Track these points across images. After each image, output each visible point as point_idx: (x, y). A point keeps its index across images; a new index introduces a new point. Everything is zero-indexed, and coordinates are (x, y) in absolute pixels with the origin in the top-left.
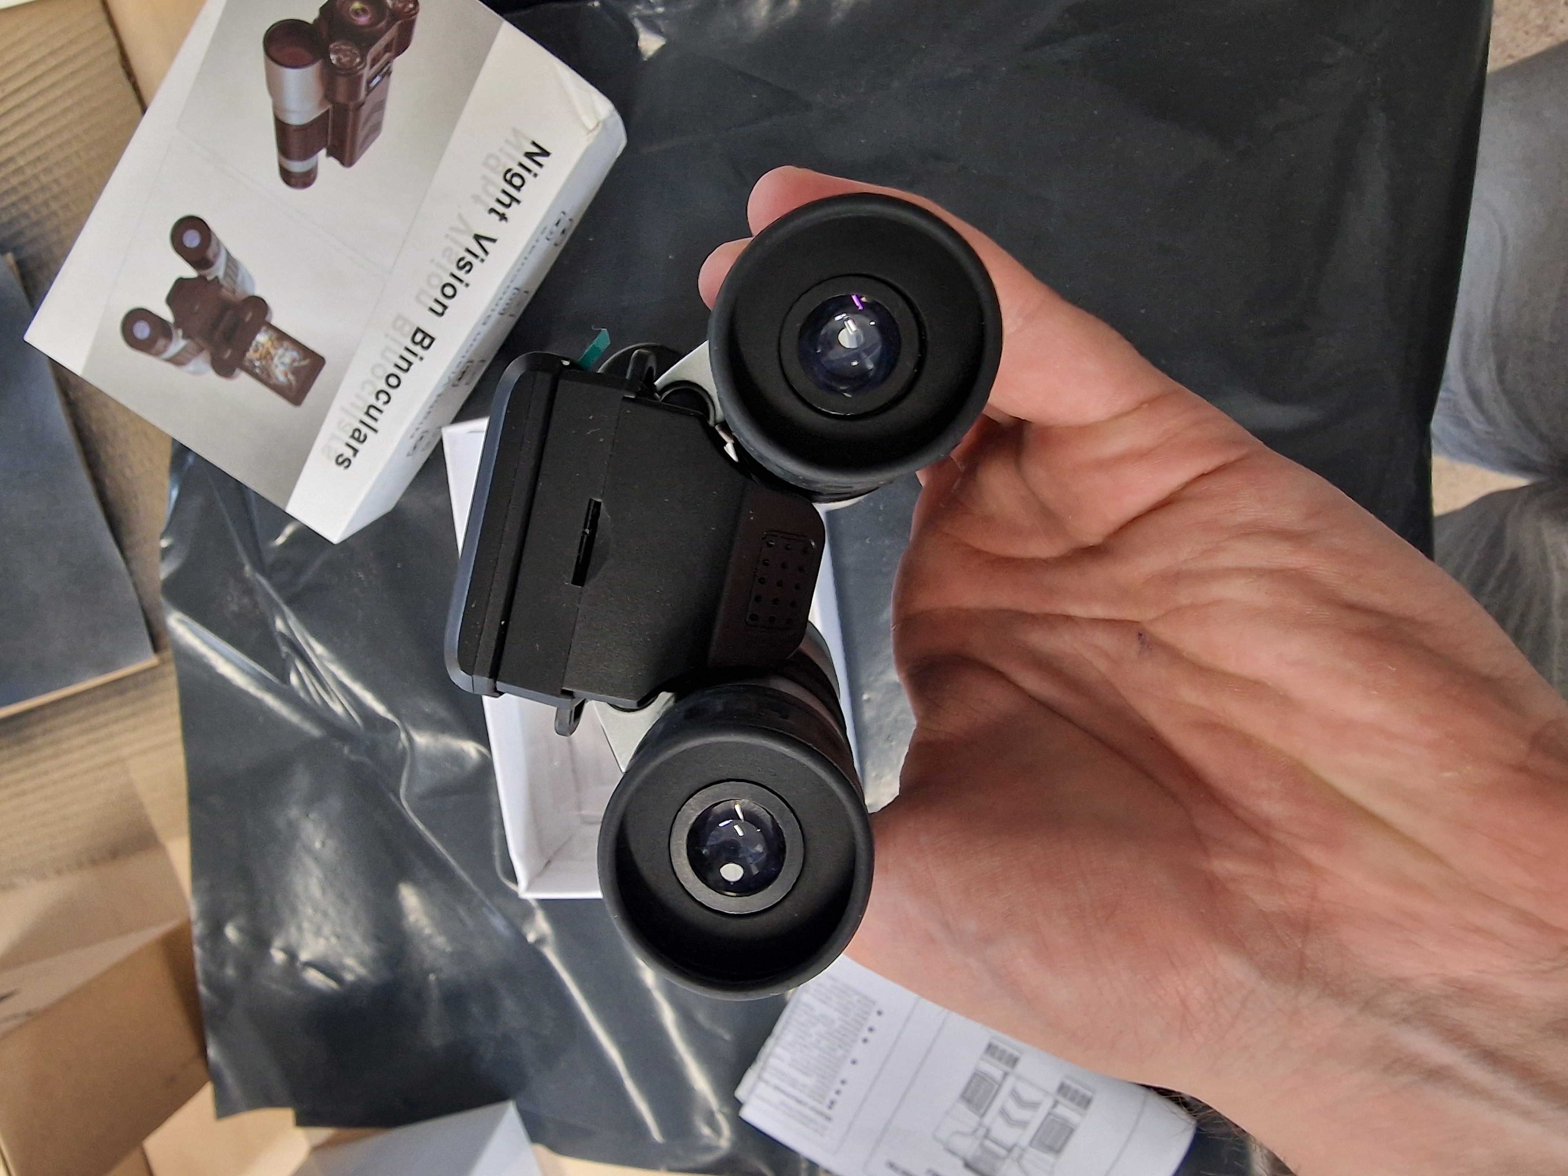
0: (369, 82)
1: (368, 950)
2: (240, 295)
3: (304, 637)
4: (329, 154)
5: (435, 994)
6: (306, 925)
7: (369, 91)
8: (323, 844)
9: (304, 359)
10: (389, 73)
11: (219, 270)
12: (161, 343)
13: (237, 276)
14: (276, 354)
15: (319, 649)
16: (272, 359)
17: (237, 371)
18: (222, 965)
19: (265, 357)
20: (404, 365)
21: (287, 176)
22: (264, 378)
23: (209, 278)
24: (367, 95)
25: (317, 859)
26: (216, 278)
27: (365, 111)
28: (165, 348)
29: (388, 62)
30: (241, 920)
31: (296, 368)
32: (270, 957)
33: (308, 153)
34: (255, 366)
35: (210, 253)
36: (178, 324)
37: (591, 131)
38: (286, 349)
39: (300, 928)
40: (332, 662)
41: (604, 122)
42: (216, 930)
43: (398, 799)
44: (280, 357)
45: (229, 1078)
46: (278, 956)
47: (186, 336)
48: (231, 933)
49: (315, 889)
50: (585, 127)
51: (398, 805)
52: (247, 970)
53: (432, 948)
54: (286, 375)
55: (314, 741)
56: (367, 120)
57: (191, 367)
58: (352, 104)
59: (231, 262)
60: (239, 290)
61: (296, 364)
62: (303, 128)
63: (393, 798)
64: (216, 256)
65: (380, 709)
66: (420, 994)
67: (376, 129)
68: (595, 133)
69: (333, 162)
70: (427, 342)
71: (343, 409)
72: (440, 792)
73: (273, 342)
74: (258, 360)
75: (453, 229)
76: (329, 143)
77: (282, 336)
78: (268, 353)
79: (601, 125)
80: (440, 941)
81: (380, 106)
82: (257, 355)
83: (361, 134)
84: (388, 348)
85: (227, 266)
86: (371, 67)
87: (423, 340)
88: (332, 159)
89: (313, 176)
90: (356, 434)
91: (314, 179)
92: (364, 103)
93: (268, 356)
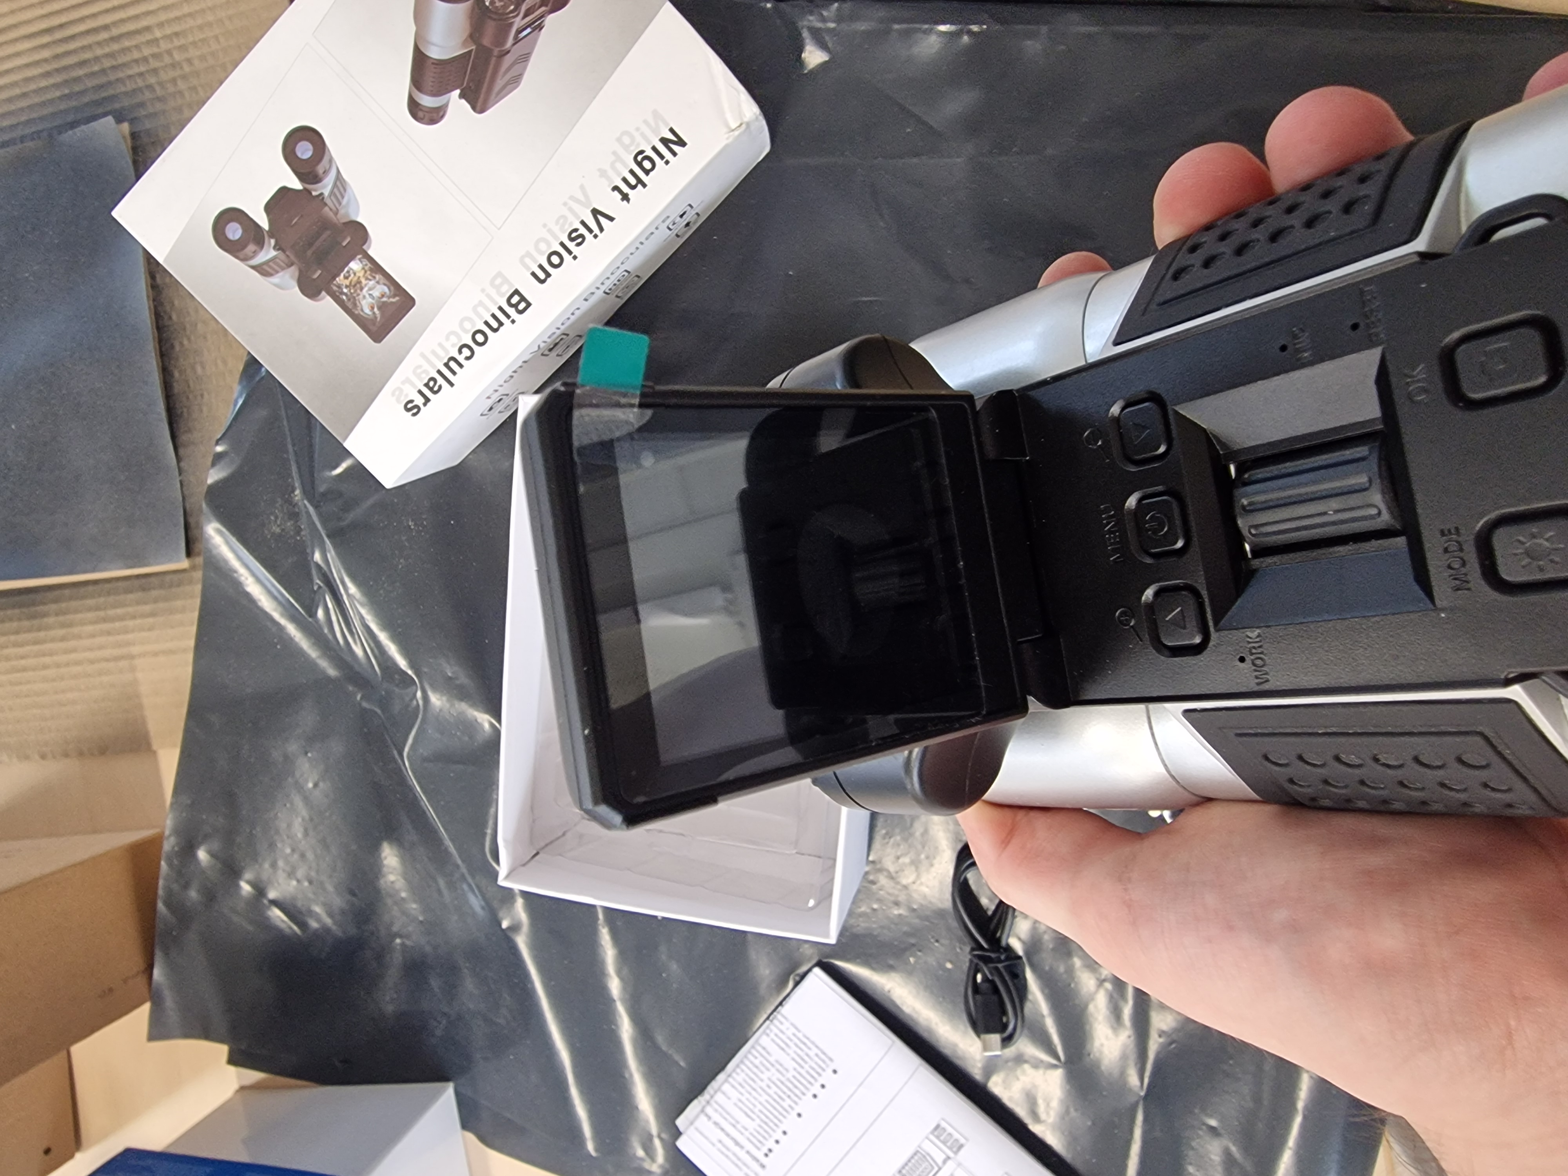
0: (519, 31)
1: (338, 902)
2: (342, 218)
3: (339, 572)
4: (462, 96)
5: (397, 959)
6: (281, 863)
7: (517, 41)
8: (316, 785)
9: (394, 296)
10: (541, 27)
11: (325, 188)
12: (251, 247)
13: (343, 197)
14: (366, 285)
15: (353, 589)
16: (362, 289)
17: (324, 293)
18: (186, 886)
19: (355, 286)
20: (495, 325)
21: (414, 108)
22: (349, 308)
23: (314, 193)
24: (514, 44)
25: (306, 799)
26: (322, 194)
27: (508, 60)
28: (255, 253)
29: (542, 17)
30: (216, 845)
31: (384, 303)
32: (238, 887)
33: (441, 90)
34: (342, 293)
35: (320, 169)
36: (272, 233)
37: (733, 130)
38: (378, 282)
39: (274, 865)
40: (362, 605)
41: (748, 125)
42: (188, 849)
43: (401, 754)
44: (370, 289)
45: (169, 1001)
46: (246, 888)
47: (277, 247)
48: (202, 855)
49: (298, 831)
50: (727, 125)
51: (400, 761)
52: (210, 896)
53: (404, 913)
54: (373, 308)
55: (329, 679)
56: (509, 69)
57: (276, 279)
58: (496, 50)
59: (340, 182)
60: (342, 212)
61: (385, 299)
62: (440, 63)
63: (395, 753)
64: (326, 172)
65: (402, 663)
66: (380, 956)
67: (516, 80)
68: (737, 133)
69: (465, 104)
70: (522, 306)
71: (423, 355)
72: (444, 758)
73: (366, 272)
74: (347, 287)
75: (572, 198)
76: (465, 85)
77: (376, 268)
78: (360, 282)
79: (744, 126)
80: (413, 907)
81: (525, 58)
82: (347, 282)
83: (499, 83)
84: (481, 303)
85: (335, 185)
86: (524, 18)
87: (519, 303)
88: (463, 101)
89: (441, 114)
90: (431, 384)
91: (442, 117)
92: (508, 52)
93: (358, 286)
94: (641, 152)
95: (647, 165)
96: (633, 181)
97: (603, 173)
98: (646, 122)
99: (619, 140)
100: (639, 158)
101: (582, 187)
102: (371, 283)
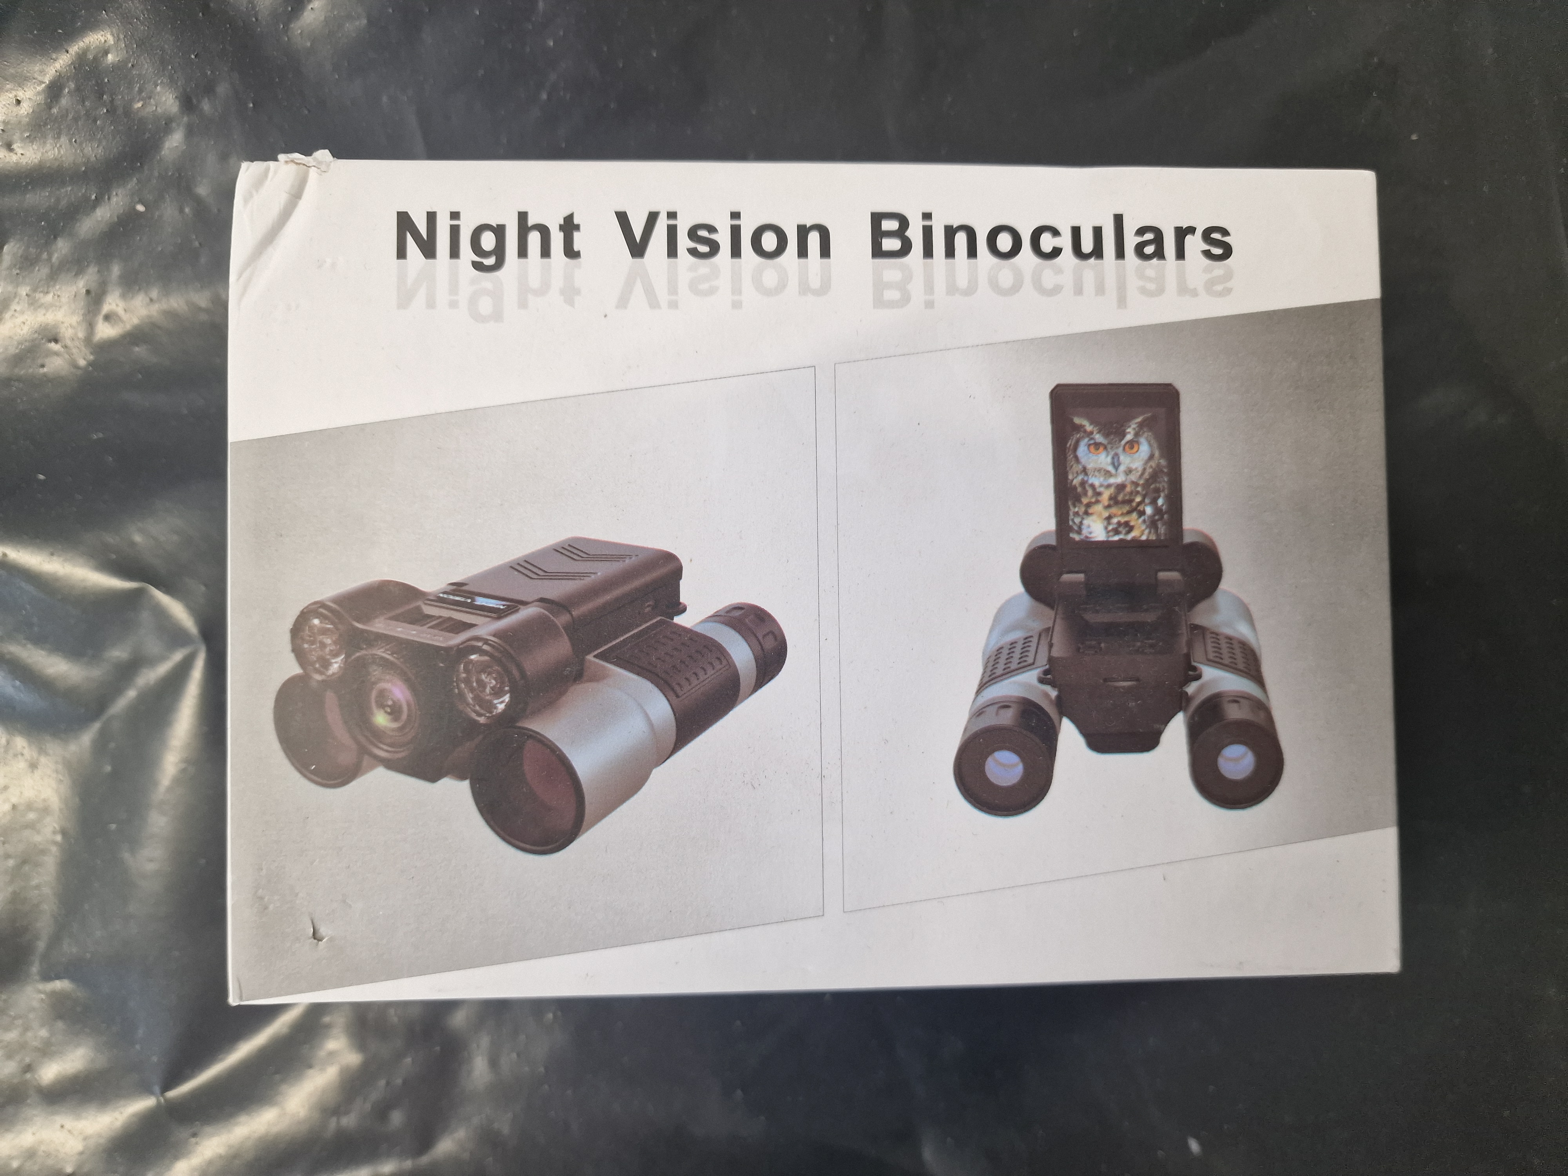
2: (1047, 617)
4: (677, 607)
7: (514, 605)
9: (1079, 428)
10: (458, 587)
11: (1027, 684)
12: (1234, 713)
13: (1013, 644)
14: (1109, 486)
16: (1121, 487)
17: (1188, 539)
19: (1124, 502)
20: (961, 239)
21: (771, 661)
23: (1053, 693)
24: (524, 603)
26: (1041, 681)
27: (556, 590)
28: (1238, 698)
29: (439, 600)
31: (1106, 435)
33: (703, 647)
34: (1158, 511)
35: (1007, 718)
36: (1180, 702)
38: (1085, 471)
44: (1108, 474)
54: (1132, 444)
57: (1242, 630)
58: (561, 620)
59: (995, 671)
60: (1037, 626)
62: (664, 684)
64: (1003, 704)
69: (687, 592)
70: (889, 225)
71: (1122, 301)
73: (1089, 505)
75: (654, 303)
76: (658, 619)
81: (525, 567)
83: (602, 571)
84: (952, 289)
85: (1008, 673)
86: (471, 626)
87: (890, 234)
88: (684, 597)
89: (737, 613)
90: (1149, 250)
91: (738, 608)
92: (542, 600)
93: (1120, 498)
94: (477, 266)
95: (488, 241)
96: (534, 238)
97: (570, 293)
98: (431, 304)
99: (497, 316)
100: (490, 261)
101: (623, 302)
102: (1096, 480)
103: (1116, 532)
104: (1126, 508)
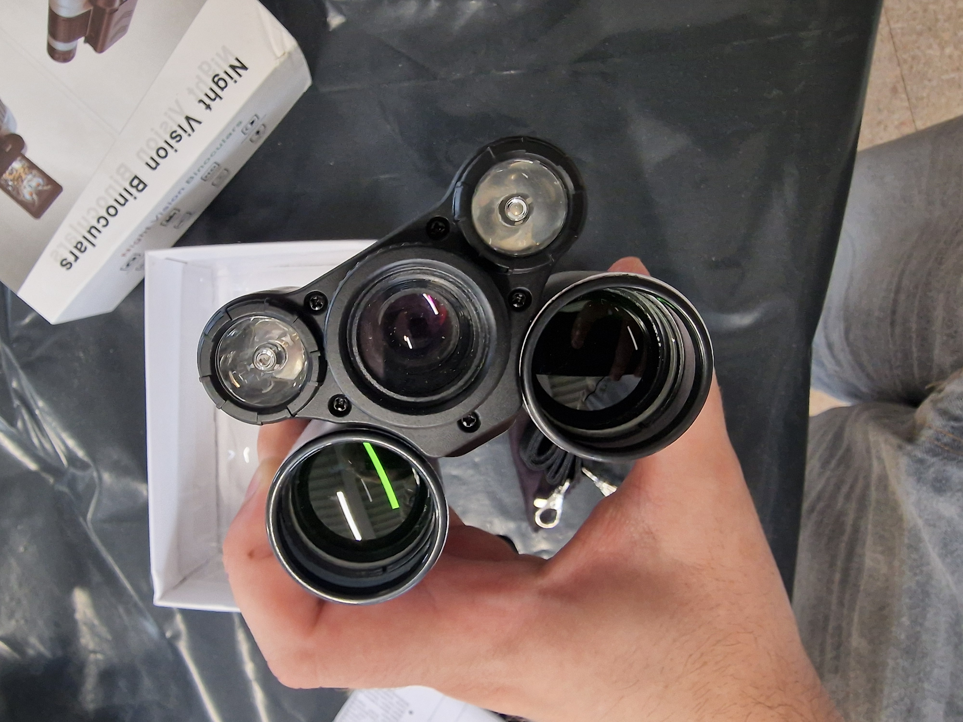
2: (5, 132)
4: (86, 41)
7: (122, 2)
9: (47, 185)
13: (4, 117)
14: (25, 179)
16: (22, 181)
19: (18, 179)
20: (122, 201)
21: (52, 51)
22: (15, 195)
24: (121, 5)
27: (117, 15)
31: (39, 190)
33: (70, 38)
34: (8, 185)
37: (279, 58)
38: (34, 176)
41: (289, 53)
43: (85, 521)
44: (29, 181)
50: (275, 54)
51: (84, 525)
54: (31, 195)
55: (32, 473)
56: (118, 22)
58: (108, 9)
60: (4, 128)
61: (40, 188)
62: (69, 20)
63: (81, 520)
65: (81, 454)
67: (122, 28)
68: (282, 59)
69: (88, 47)
70: (141, 187)
71: (71, 226)
72: (118, 518)
73: (24, 170)
74: (11, 180)
75: (170, 109)
76: (87, 34)
77: (32, 166)
78: (20, 177)
79: (286, 54)
81: (129, 14)
82: (11, 177)
83: (112, 32)
84: (111, 187)
87: (138, 185)
88: (87, 45)
89: (71, 55)
90: (79, 246)
91: (73, 57)
92: (118, 9)
93: (20, 179)
94: (217, 75)
95: (222, 84)
96: (213, 96)
97: (191, 91)
98: (218, 55)
99: (200, 68)
100: (216, 79)
101: (177, 102)
102: (30, 177)
103: (12, 170)
104: (16, 178)
